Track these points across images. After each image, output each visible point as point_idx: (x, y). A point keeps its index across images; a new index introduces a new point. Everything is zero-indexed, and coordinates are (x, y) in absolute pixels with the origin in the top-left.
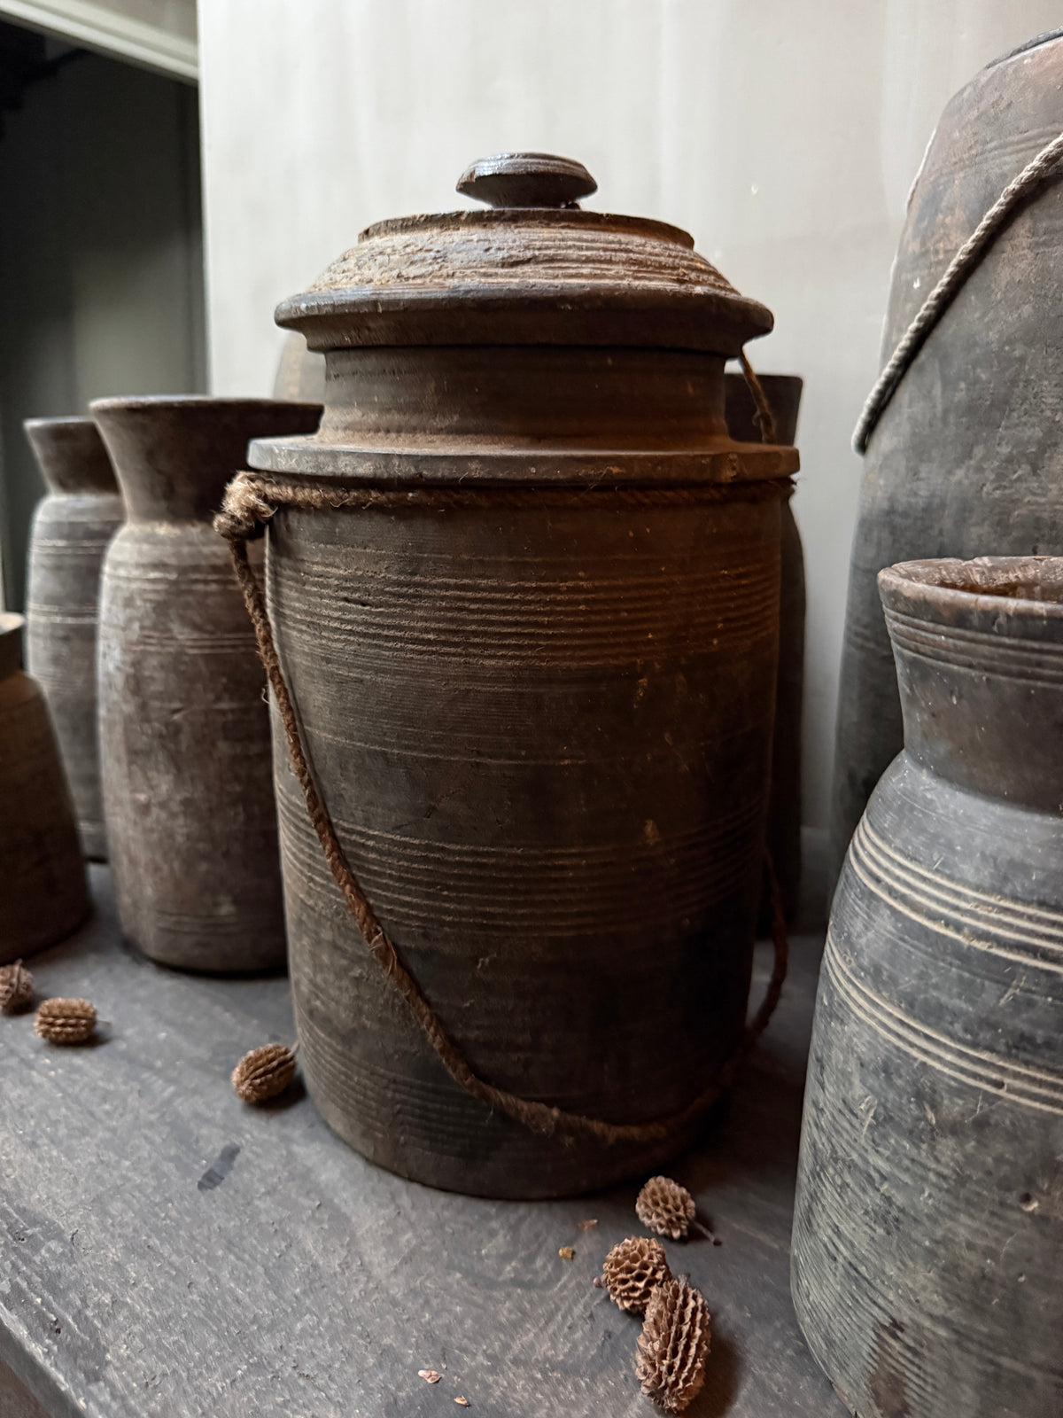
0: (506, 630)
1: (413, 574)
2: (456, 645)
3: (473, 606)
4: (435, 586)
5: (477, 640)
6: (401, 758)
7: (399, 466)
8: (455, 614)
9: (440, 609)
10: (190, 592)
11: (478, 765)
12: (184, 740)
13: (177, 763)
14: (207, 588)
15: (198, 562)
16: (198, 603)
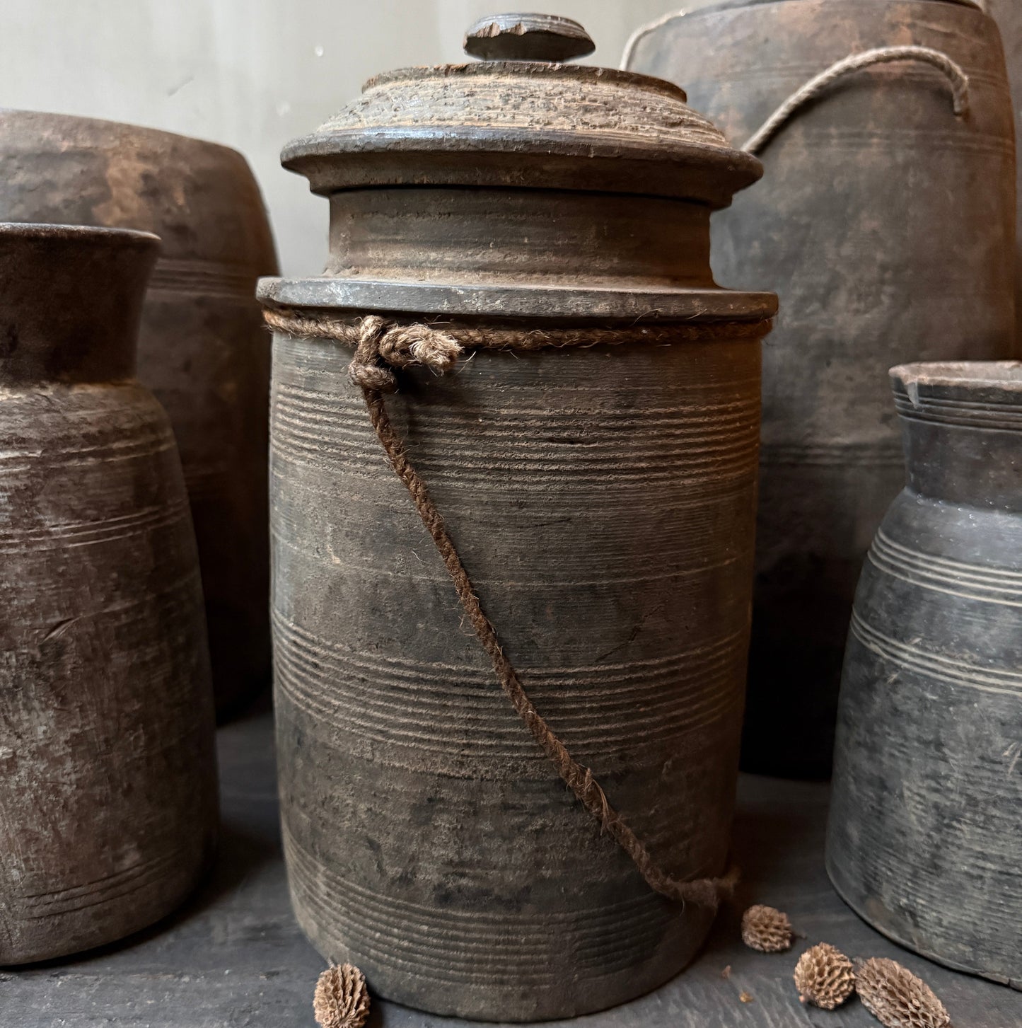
0: (699, 450)
1: (629, 407)
2: (663, 469)
3: (678, 432)
4: (648, 417)
5: (679, 463)
6: (611, 588)
7: (635, 305)
8: (665, 441)
9: (653, 438)
10: (63, 471)
11: (676, 579)
12: (69, 660)
13: (59, 693)
14: (84, 464)
15: (66, 432)
16: (75, 484)
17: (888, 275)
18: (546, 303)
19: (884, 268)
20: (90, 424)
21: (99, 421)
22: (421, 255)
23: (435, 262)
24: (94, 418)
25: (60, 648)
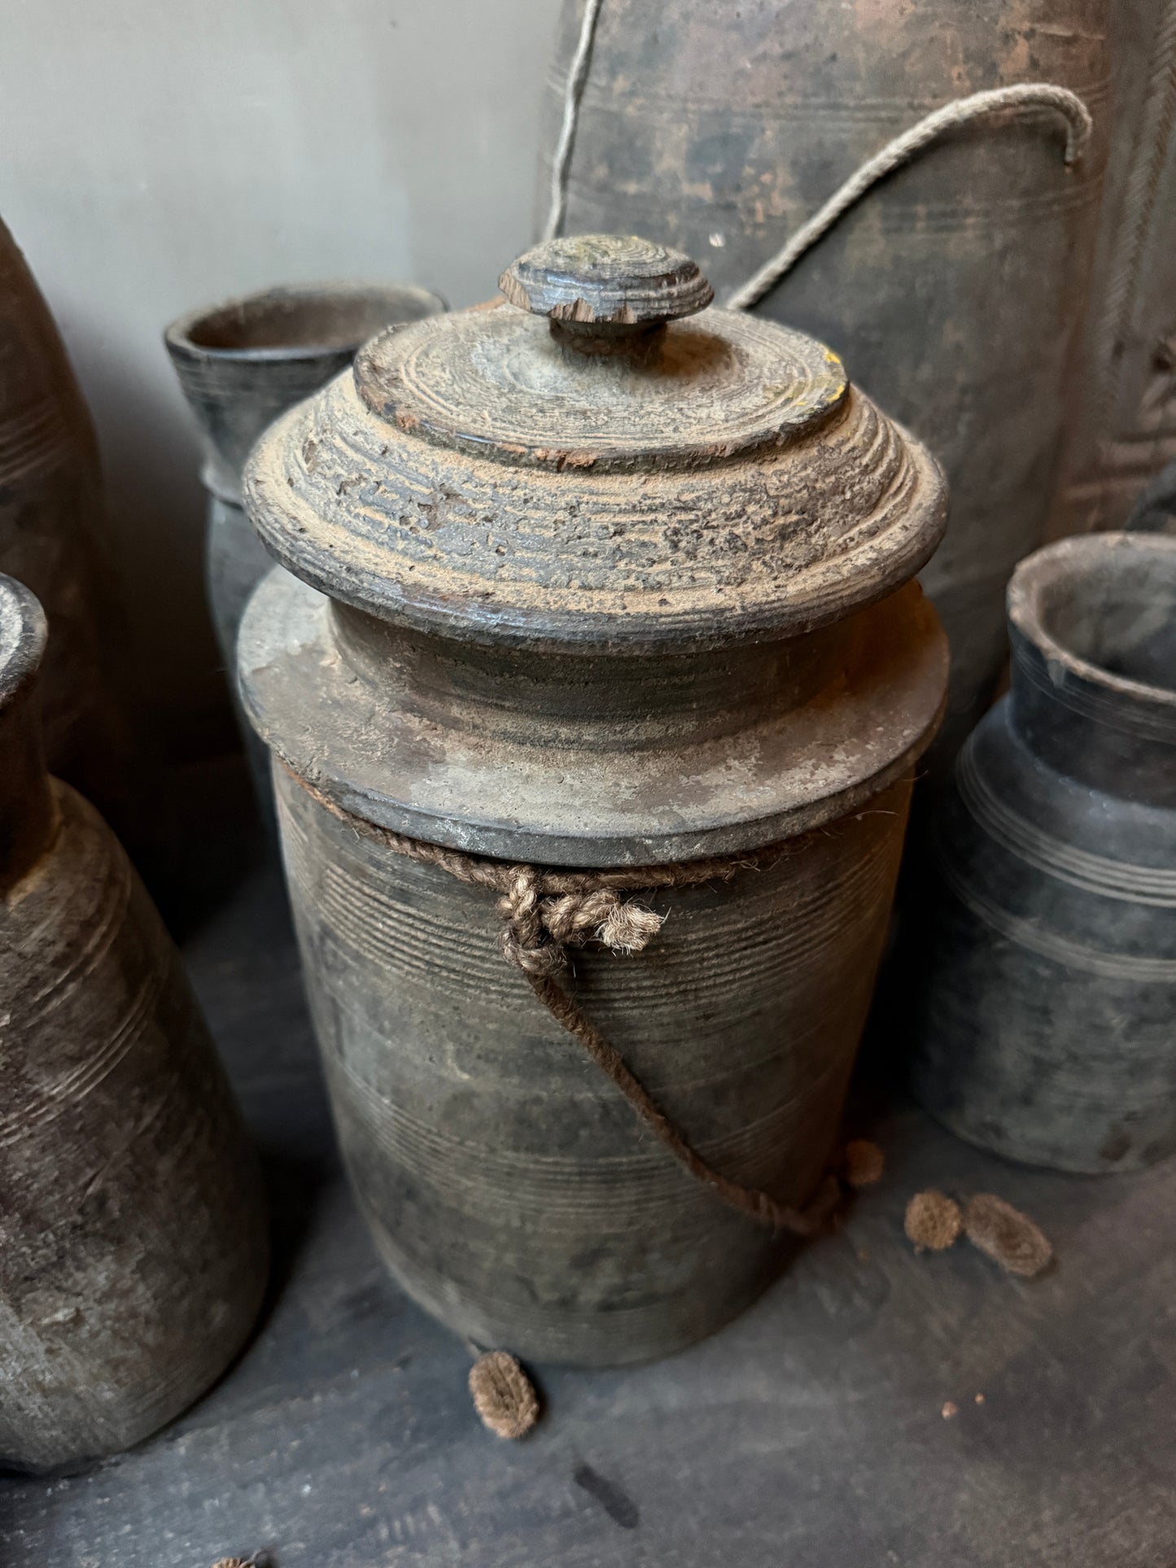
10: (43, 1022)
12: (114, 1206)
13: (114, 1238)
14: (65, 997)
15: (29, 975)
16: (63, 1028)
17: (968, 399)
18: (757, 833)
19: (964, 391)
20: (53, 943)
21: (62, 926)
22: (545, 730)
23: (568, 741)
24: (54, 930)
25: (101, 1200)
